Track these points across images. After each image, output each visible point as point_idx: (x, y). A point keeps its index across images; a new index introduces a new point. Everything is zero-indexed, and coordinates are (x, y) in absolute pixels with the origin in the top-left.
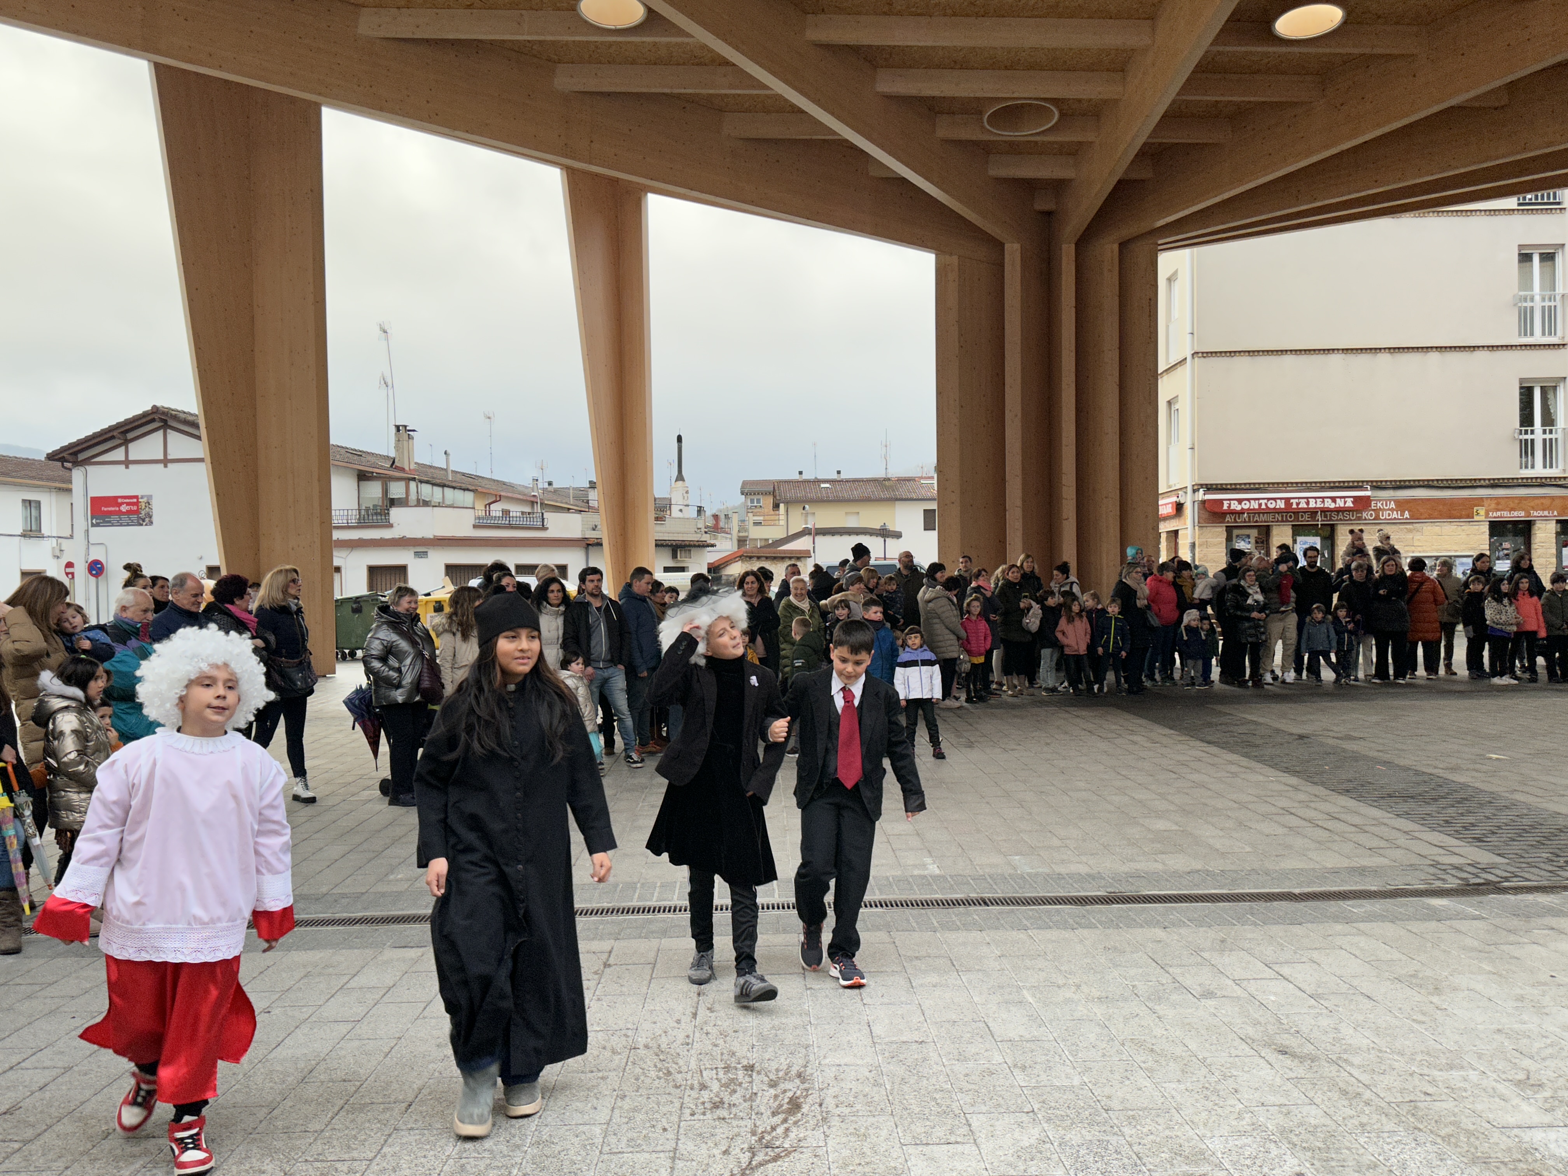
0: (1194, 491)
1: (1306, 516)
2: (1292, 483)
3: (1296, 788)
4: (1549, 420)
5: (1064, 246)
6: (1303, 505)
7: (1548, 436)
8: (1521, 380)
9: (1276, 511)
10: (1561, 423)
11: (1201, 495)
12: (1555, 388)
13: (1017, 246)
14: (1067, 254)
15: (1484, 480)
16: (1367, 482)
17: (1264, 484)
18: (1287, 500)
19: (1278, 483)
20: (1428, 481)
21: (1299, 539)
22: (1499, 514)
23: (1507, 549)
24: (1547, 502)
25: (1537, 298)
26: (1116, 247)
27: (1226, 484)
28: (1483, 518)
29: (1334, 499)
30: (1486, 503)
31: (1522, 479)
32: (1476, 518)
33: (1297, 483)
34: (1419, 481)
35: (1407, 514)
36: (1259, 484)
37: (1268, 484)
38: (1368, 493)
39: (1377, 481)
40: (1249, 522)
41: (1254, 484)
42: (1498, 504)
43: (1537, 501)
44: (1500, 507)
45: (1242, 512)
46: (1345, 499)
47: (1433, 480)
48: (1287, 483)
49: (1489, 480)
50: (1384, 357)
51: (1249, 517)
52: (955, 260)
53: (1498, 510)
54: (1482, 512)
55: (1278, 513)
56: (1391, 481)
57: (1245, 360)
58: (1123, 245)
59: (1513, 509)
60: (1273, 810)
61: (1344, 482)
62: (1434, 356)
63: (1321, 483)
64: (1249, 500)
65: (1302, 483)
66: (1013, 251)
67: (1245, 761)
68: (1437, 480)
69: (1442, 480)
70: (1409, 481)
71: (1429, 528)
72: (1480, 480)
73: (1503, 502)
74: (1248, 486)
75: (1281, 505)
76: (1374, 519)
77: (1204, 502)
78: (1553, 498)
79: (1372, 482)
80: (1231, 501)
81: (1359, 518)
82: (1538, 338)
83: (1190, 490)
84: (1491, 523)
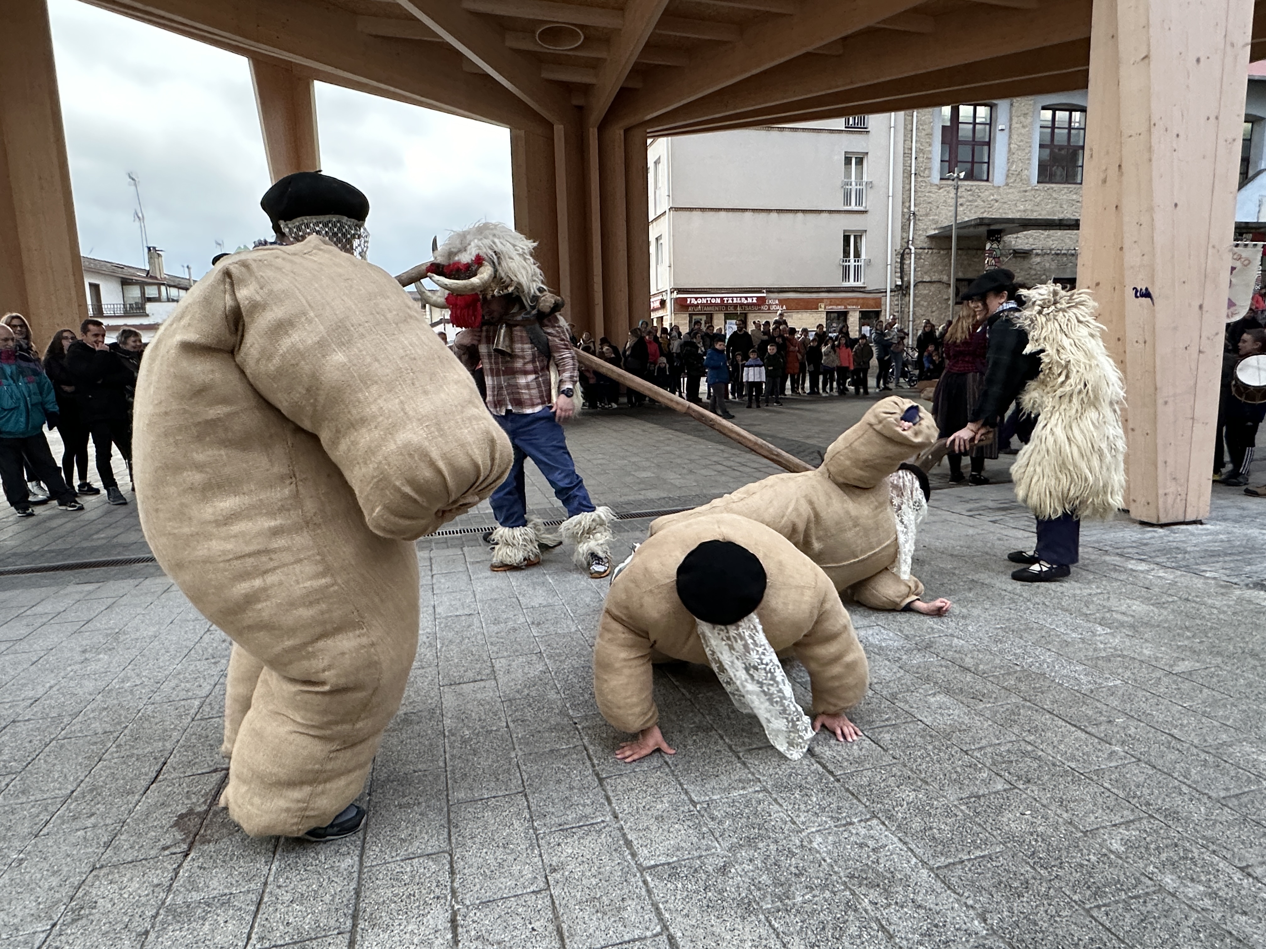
0: (671, 293)
1: (732, 308)
2: (724, 288)
3: (722, 451)
4: (857, 255)
5: (591, 129)
6: (730, 301)
7: (856, 264)
8: (845, 231)
9: (716, 305)
10: (863, 256)
11: (675, 295)
12: (861, 236)
13: (562, 126)
14: (593, 133)
15: (824, 288)
16: (764, 288)
17: (709, 288)
18: (722, 298)
19: (717, 288)
20: (796, 288)
21: (728, 321)
22: (831, 307)
24: (855, 300)
25: (853, 184)
26: (622, 132)
27: (689, 289)
28: (823, 310)
29: (746, 298)
30: (825, 301)
31: (843, 287)
32: (820, 310)
33: (727, 289)
34: (791, 288)
35: (784, 308)
36: (707, 288)
37: (712, 288)
38: (765, 295)
39: (769, 288)
40: (701, 311)
41: (704, 289)
42: (831, 302)
43: (850, 301)
45: (697, 305)
46: (752, 298)
47: (798, 288)
48: (722, 289)
49: (827, 288)
50: (774, 215)
51: (701, 308)
52: (522, 133)
53: (831, 305)
54: (823, 306)
56: (776, 288)
57: (699, 213)
58: (627, 131)
59: (838, 305)
60: (709, 462)
61: (752, 288)
62: (800, 215)
63: (739, 288)
64: (701, 298)
65: (729, 288)
66: (559, 130)
67: (695, 439)
68: (800, 288)
69: (803, 288)
70: (786, 288)
71: (796, 315)
72: (822, 288)
73: (833, 300)
74: (700, 290)
75: (719, 301)
76: (767, 310)
77: (676, 299)
78: (858, 299)
79: (767, 288)
80: (691, 298)
81: (759, 309)
82: (853, 207)
83: (669, 292)
84: (827, 313)
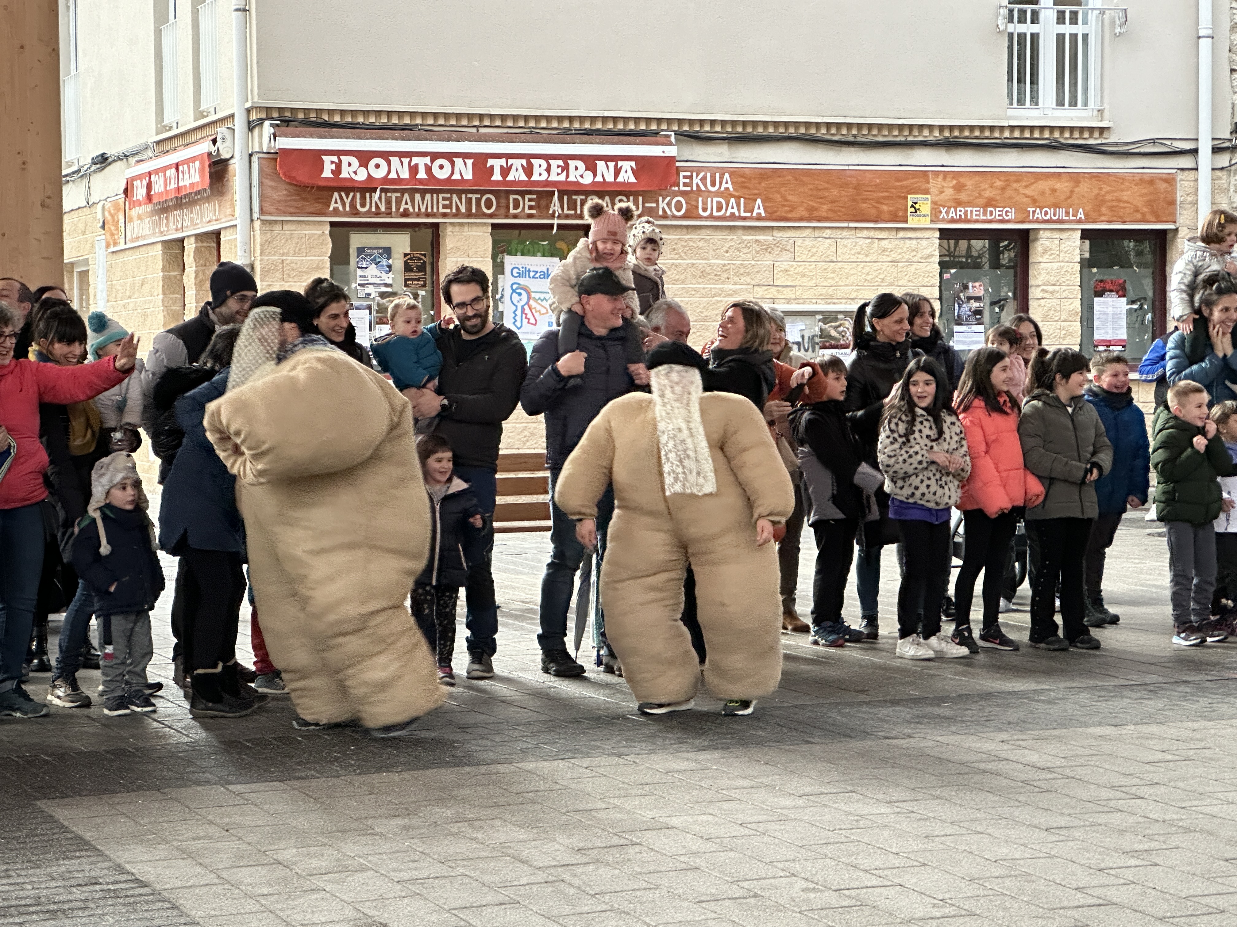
0: (251, 127)
1: (527, 202)
2: (492, 117)
6: (517, 174)
7: (1067, 29)
9: (453, 187)
11: (268, 138)
15: (931, 127)
16: (669, 121)
17: (424, 115)
18: (480, 160)
19: (458, 116)
20: (808, 125)
21: (510, 261)
22: (961, 212)
23: (978, 299)
24: (1063, 186)
27: (331, 112)
28: (926, 222)
29: (590, 162)
30: (934, 185)
31: (1012, 128)
32: (913, 222)
33: (503, 118)
34: (786, 124)
35: (759, 208)
36: (412, 114)
37: (436, 115)
38: (671, 151)
39: (691, 122)
40: (389, 214)
41: (400, 114)
42: (959, 188)
43: (1044, 185)
44: (963, 197)
45: (369, 187)
46: (618, 163)
47: (818, 125)
48: (481, 117)
49: (941, 128)
51: (388, 202)
53: (959, 203)
54: (925, 208)
55: (459, 193)
56: (723, 123)
59: (990, 203)
61: (615, 119)
63: (560, 119)
64: (386, 155)
65: (515, 118)
68: (828, 125)
69: (839, 125)
70: (765, 124)
71: (808, 242)
72: (921, 127)
73: (969, 183)
74: (384, 120)
75: (465, 171)
76: (684, 217)
77: (274, 156)
78: (1076, 178)
79: (680, 121)
80: (343, 158)
83: (239, 124)
84: (945, 234)
